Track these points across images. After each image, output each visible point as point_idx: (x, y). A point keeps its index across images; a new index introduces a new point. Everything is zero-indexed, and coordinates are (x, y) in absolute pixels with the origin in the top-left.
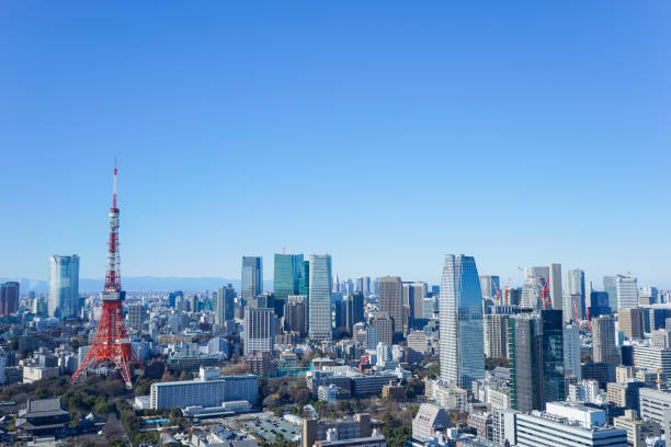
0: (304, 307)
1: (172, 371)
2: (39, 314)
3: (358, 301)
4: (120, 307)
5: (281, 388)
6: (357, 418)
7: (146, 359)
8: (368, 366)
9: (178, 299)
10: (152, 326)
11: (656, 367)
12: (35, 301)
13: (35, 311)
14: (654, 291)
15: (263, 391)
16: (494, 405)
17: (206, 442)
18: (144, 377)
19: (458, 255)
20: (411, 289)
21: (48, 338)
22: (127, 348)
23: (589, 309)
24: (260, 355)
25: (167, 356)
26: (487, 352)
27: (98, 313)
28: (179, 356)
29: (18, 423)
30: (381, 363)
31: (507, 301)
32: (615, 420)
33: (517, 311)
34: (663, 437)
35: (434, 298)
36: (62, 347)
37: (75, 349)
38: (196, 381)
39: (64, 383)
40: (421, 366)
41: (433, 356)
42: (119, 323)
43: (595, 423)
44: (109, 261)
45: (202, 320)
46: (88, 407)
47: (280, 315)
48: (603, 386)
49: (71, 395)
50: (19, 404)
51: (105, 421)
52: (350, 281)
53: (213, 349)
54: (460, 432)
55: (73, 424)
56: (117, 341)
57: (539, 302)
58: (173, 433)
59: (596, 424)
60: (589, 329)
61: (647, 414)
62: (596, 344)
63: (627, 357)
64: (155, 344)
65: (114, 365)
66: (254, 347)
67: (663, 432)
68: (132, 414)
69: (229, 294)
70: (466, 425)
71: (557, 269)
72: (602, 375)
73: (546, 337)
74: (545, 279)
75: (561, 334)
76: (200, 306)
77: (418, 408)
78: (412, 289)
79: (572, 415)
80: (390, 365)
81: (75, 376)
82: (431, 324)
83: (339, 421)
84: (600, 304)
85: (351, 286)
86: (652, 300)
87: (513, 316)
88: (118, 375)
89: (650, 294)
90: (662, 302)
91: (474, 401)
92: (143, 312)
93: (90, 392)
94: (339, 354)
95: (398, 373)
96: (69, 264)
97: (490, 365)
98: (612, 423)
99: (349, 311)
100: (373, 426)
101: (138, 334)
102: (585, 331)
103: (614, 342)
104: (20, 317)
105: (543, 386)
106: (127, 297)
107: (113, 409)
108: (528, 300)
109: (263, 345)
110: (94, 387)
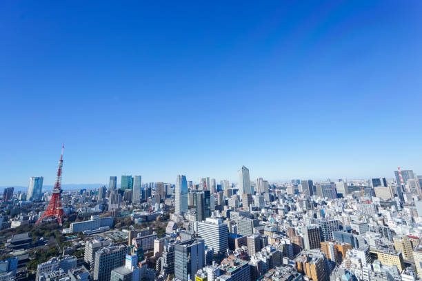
0: (131, 193)
1: (80, 218)
2: (22, 200)
3: (150, 190)
4: (60, 195)
5: (121, 221)
6: (148, 228)
7: (69, 214)
8: (152, 211)
9: (84, 192)
10: (73, 202)
11: (234, 205)
12: (21, 195)
13: (20, 199)
14: (233, 184)
15: (115, 222)
16: (191, 220)
17: (92, 243)
18: (67, 221)
19: (180, 175)
20: (166, 186)
21: (26, 209)
23: (217, 190)
24: (114, 210)
25: (78, 213)
26: (189, 204)
27: (50, 198)
28: (83, 212)
29: (6, 245)
30: (156, 209)
31: (194, 188)
32: (224, 221)
33: (197, 191)
36: (32, 212)
37: (38, 212)
38: (89, 221)
39: (31, 227)
40: (169, 209)
41: (173, 206)
42: (58, 202)
43: (219, 223)
44: (57, 179)
45: (93, 199)
46: (41, 235)
47: (123, 196)
48: (220, 212)
49: (34, 231)
50: (7, 237)
51: (49, 240)
53: (97, 209)
54: (181, 230)
55: (33, 242)
56: (57, 208)
57: (204, 189)
58: (78, 241)
61: (232, 219)
62: (219, 200)
63: (227, 203)
64: (73, 208)
65: (55, 218)
66: (112, 207)
68: (61, 236)
69: (104, 189)
70: (182, 227)
71: (208, 178)
72: (220, 208)
73: (205, 199)
74: (205, 182)
75: (210, 197)
76: (92, 194)
77: (168, 223)
79: (213, 221)
80: (159, 210)
81: (36, 223)
82: (172, 196)
83: (142, 230)
84: (219, 188)
85: (147, 185)
86: (232, 187)
87: (196, 193)
88: (57, 221)
90: (235, 187)
91: (185, 219)
92: (69, 197)
93: (42, 229)
94: (142, 207)
96: (39, 181)
97: (190, 208)
98: (223, 223)
99: (146, 193)
100: (153, 231)
101: (66, 205)
102: (216, 196)
103: (223, 199)
104: (12, 202)
105: (205, 213)
106: (63, 192)
107: (53, 234)
108: (201, 188)
109: (116, 206)
110: (45, 226)
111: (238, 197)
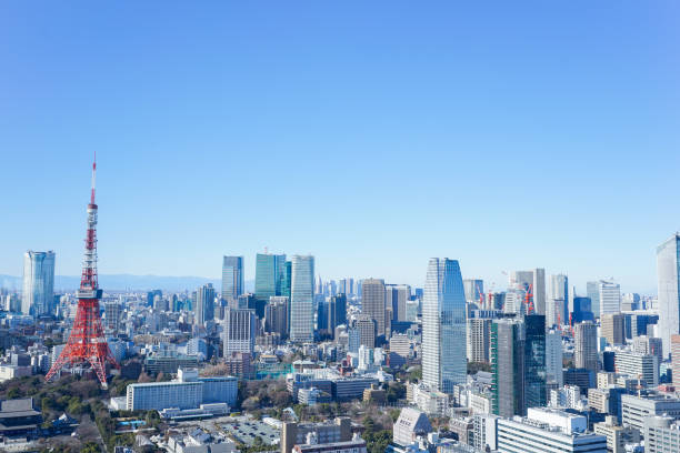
0: (286, 308)
1: (149, 373)
2: (12, 311)
3: (341, 303)
4: (97, 305)
5: (261, 390)
6: (338, 421)
7: (122, 359)
8: (350, 369)
9: (157, 298)
10: (129, 326)
11: (637, 374)
12: (8, 298)
13: (8, 309)
14: (637, 297)
15: (242, 394)
16: (476, 410)
17: (183, 444)
18: (120, 378)
19: (442, 259)
21: (21, 336)
22: (103, 348)
23: (572, 314)
24: (240, 357)
25: (144, 357)
26: (469, 356)
27: (74, 311)
28: (157, 356)
30: (362, 366)
31: (490, 306)
32: (596, 425)
33: (500, 316)
34: (643, 443)
35: (417, 301)
36: (36, 346)
37: (49, 347)
38: (173, 382)
39: (37, 382)
40: (402, 369)
41: (415, 359)
42: (95, 322)
44: (86, 258)
45: (181, 320)
46: (62, 408)
47: (261, 316)
48: (584, 392)
49: (44, 395)
51: (79, 422)
52: (332, 283)
53: (192, 349)
54: (441, 437)
55: (45, 425)
56: (93, 340)
57: (523, 307)
58: (149, 435)
59: (577, 430)
60: (572, 335)
61: (629, 420)
62: (578, 349)
63: (609, 363)
64: (132, 344)
65: (89, 365)
66: (234, 348)
67: (642, 438)
68: (107, 415)
69: (209, 294)
70: (446, 430)
71: (541, 274)
72: (581, 380)
73: (528, 342)
74: (530, 284)
75: (544, 339)
76: (179, 306)
77: (399, 412)
78: (395, 292)
79: (554, 421)
80: (372, 368)
81: (49, 376)
82: (414, 328)
83: (319, 424)
84: (582, 309)
85: (334, 287)
86: (634, 306)
87: (496, 321)
88: (94, 375)
89: (632, 300)
90: (644, 308)
91: (456, 405)
92: (121, 310)
93: (64, 392)
94: (320, 356)
95: (380, 376)
96: (45, 261)
97: (472, 369)
98: (592, 429)
99: (332, 313)
100: (353, 430)
101: (115, 334)
102: (568, 336)
103: (595, 347)
105: (526, 391)
106: (104, 295)
107: (87, 410)
108: (512, 305)
109: (243, 346)
110: (68, 387)
111: (656, 345)
